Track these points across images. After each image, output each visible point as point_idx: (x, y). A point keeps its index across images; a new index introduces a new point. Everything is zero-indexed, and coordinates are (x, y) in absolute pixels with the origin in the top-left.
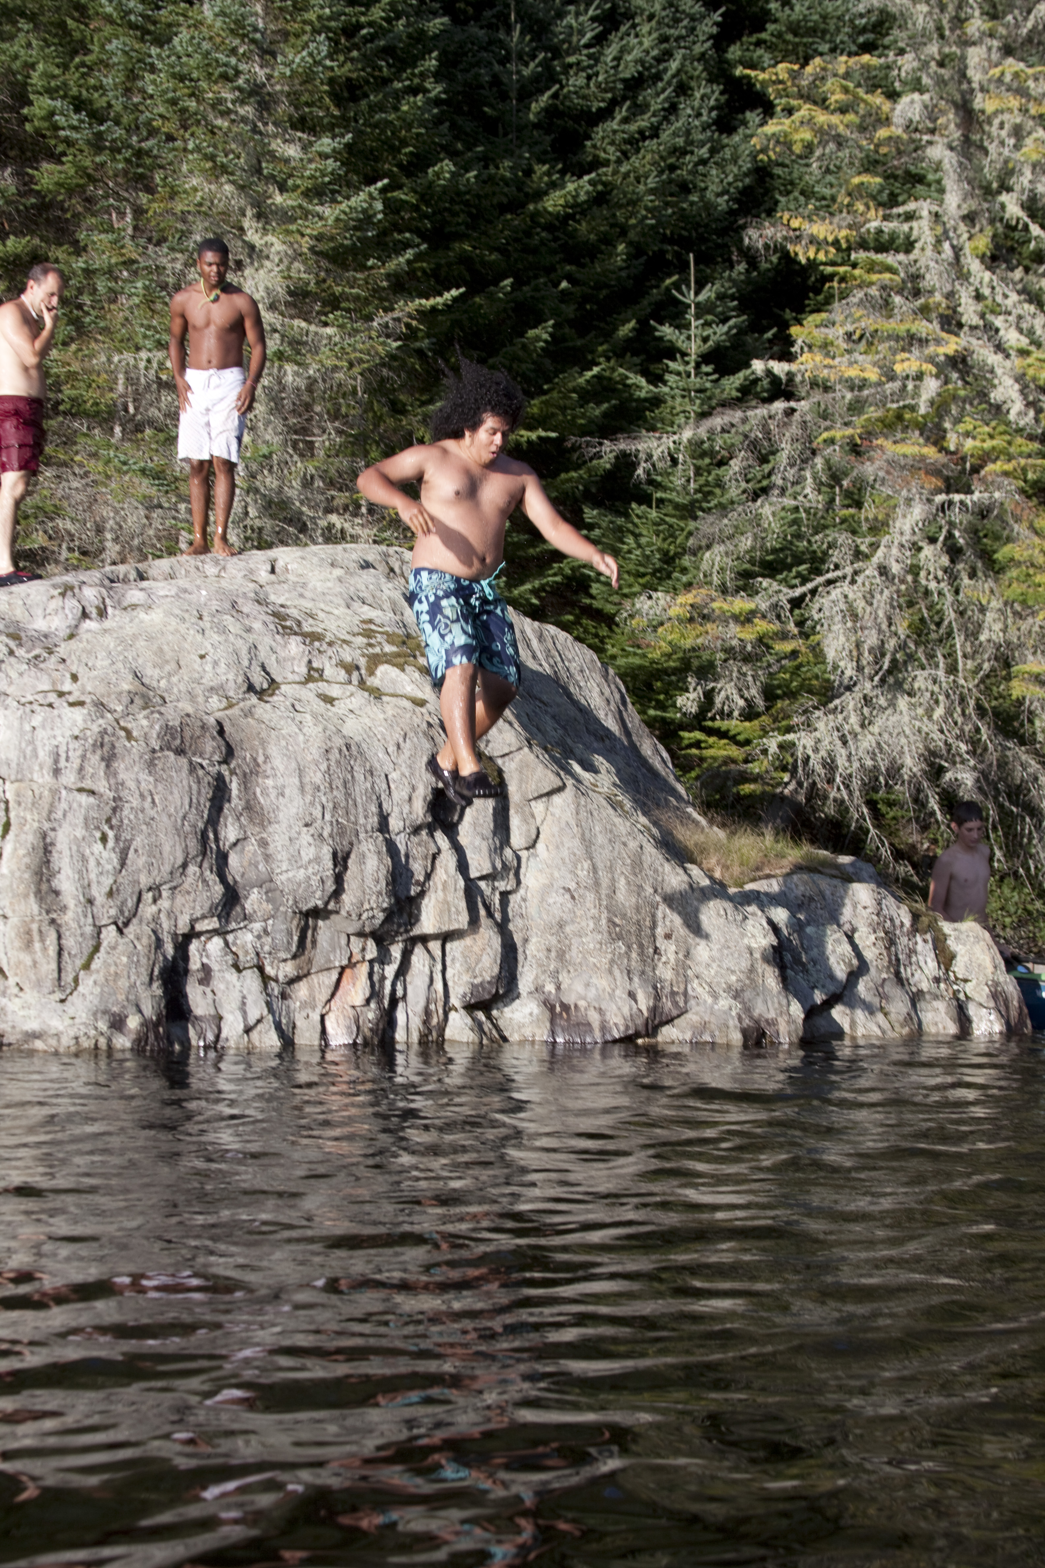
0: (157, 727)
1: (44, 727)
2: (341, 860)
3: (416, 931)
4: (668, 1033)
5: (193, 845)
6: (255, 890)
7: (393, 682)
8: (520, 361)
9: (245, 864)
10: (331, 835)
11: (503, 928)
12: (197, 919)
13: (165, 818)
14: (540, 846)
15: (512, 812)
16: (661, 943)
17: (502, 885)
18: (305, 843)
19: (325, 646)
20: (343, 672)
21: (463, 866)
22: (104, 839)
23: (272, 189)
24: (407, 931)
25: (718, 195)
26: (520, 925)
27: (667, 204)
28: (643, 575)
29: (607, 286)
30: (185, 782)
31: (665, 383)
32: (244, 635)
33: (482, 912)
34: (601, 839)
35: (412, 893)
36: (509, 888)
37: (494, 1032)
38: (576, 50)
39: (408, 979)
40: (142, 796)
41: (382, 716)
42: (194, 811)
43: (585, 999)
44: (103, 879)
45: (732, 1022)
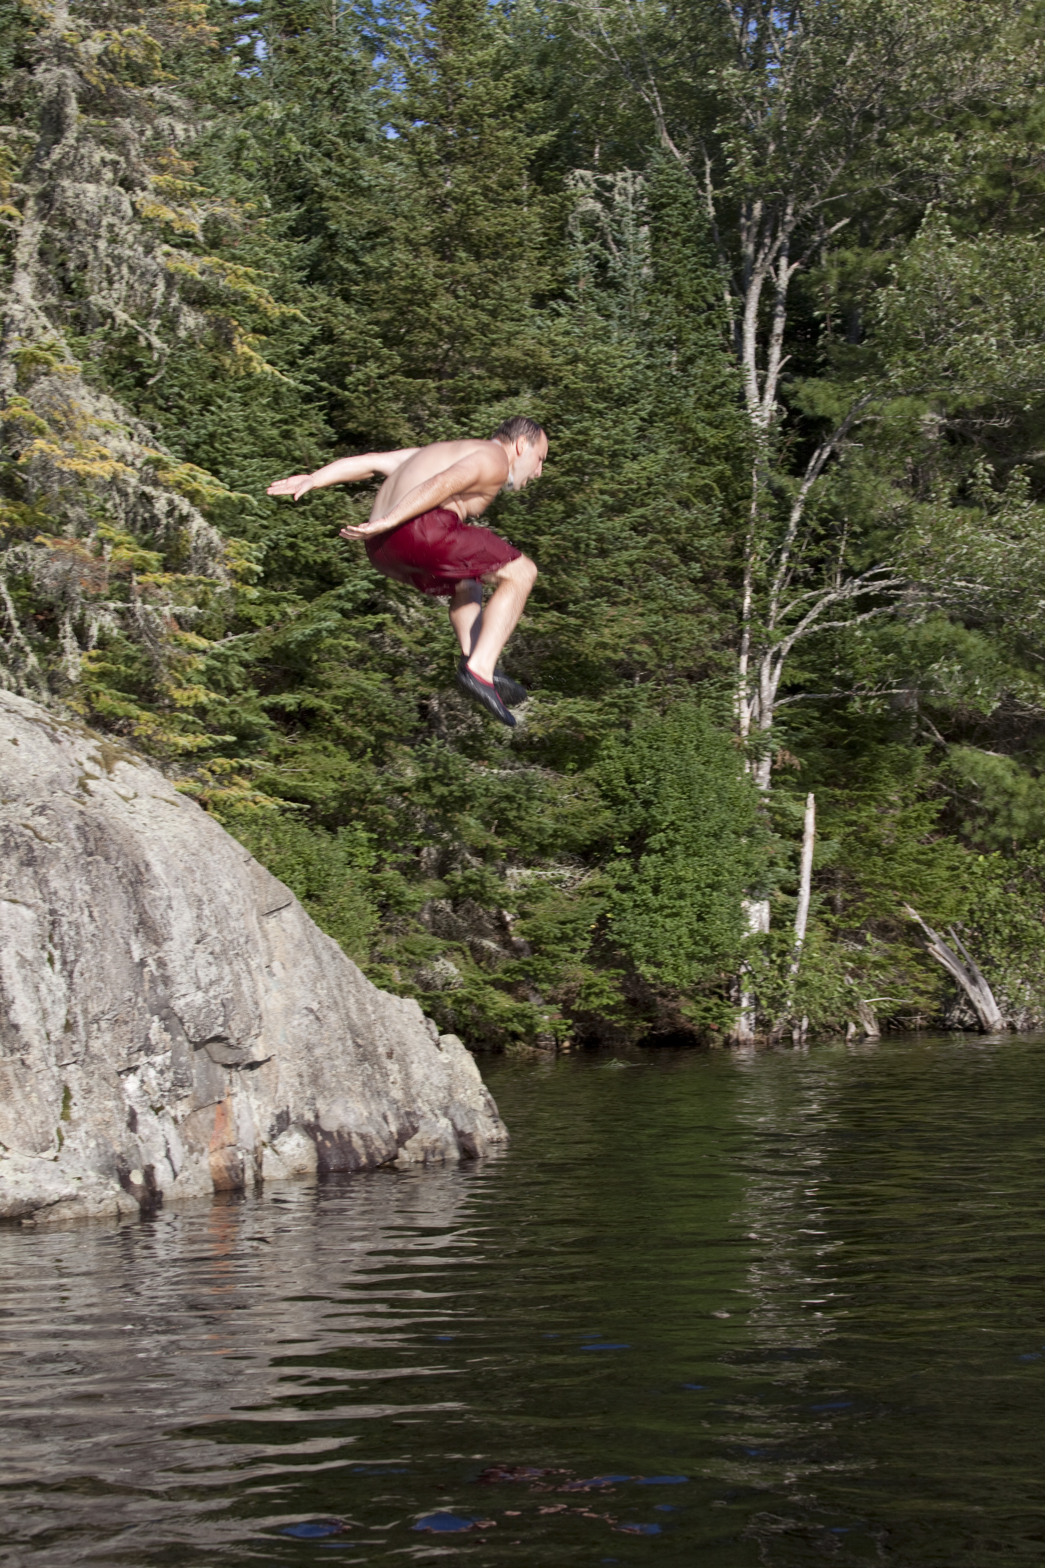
6: (156, 1018)
9: (146, 987)
10: (222, 954)
12: (133, 1054)
14: (275, 964)
16: (385, 1062)
18: (202, 962)
20: (97, 767)
22: (51, 960)
40: (80, 908)
43: (344, 1125)
44: (57, 1009)
45: (451, 1139)
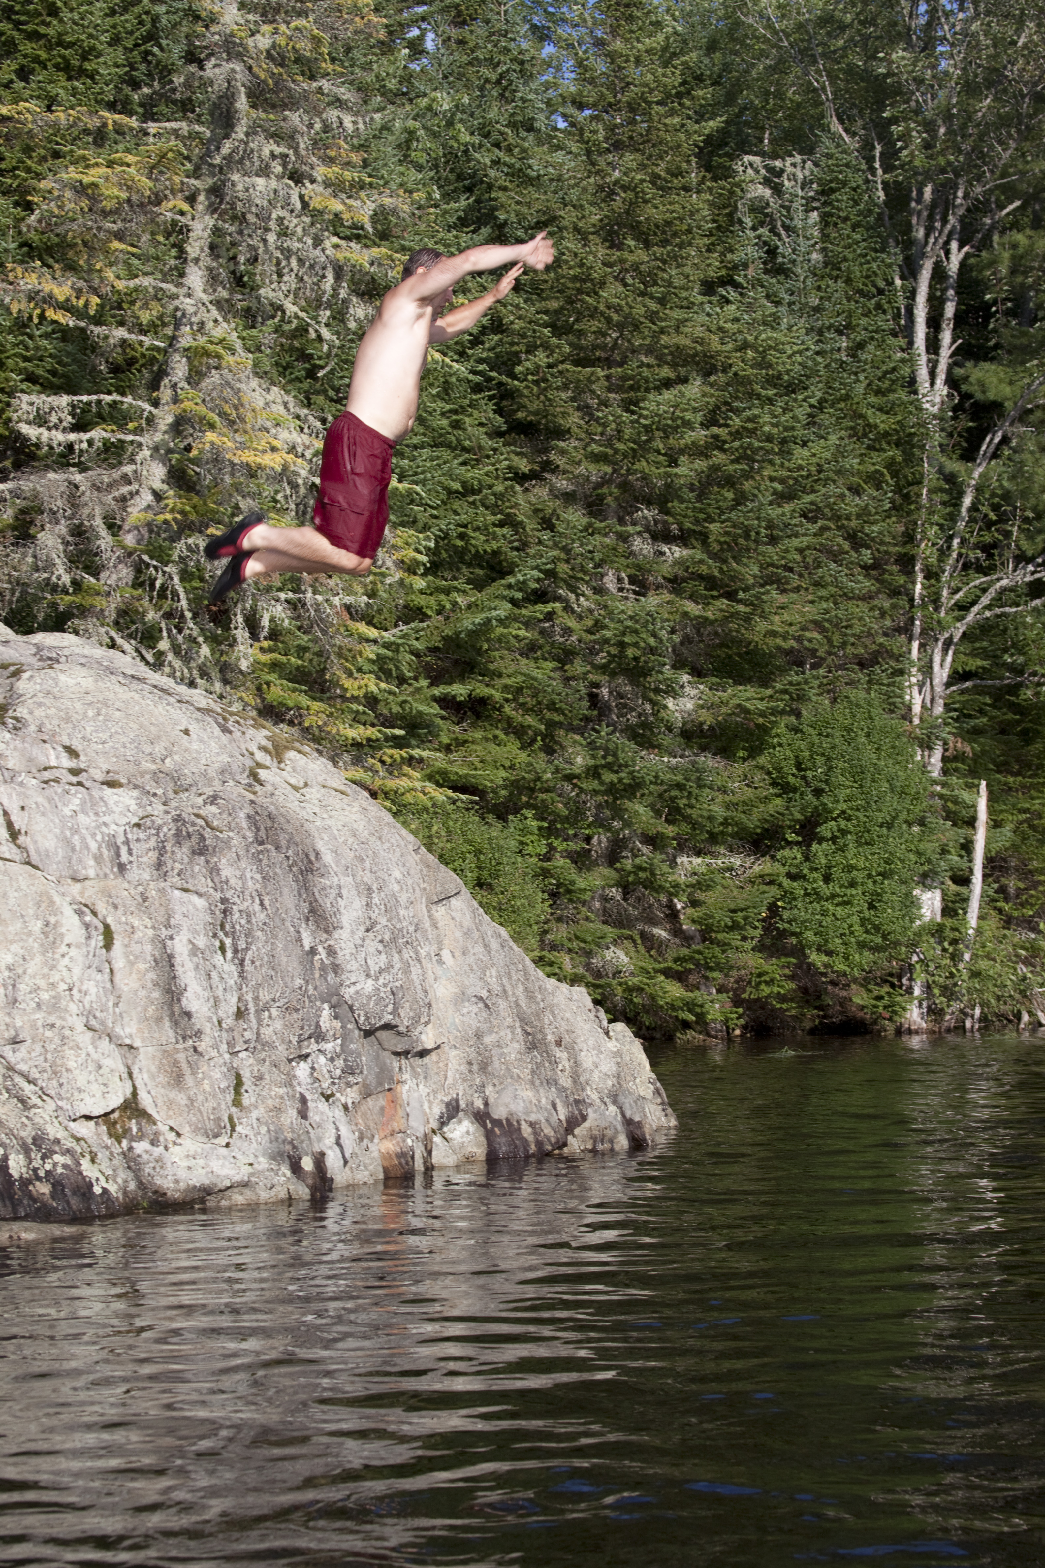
4: (571, 1143)
6: (326, 1006)
9: (316, 975)
14: (445, 952)
16: (554, 1051)
18: (372, 950)
22: (222, 949)
43: (513, 1112)
44: (228, 996)
45: (620, 1127)
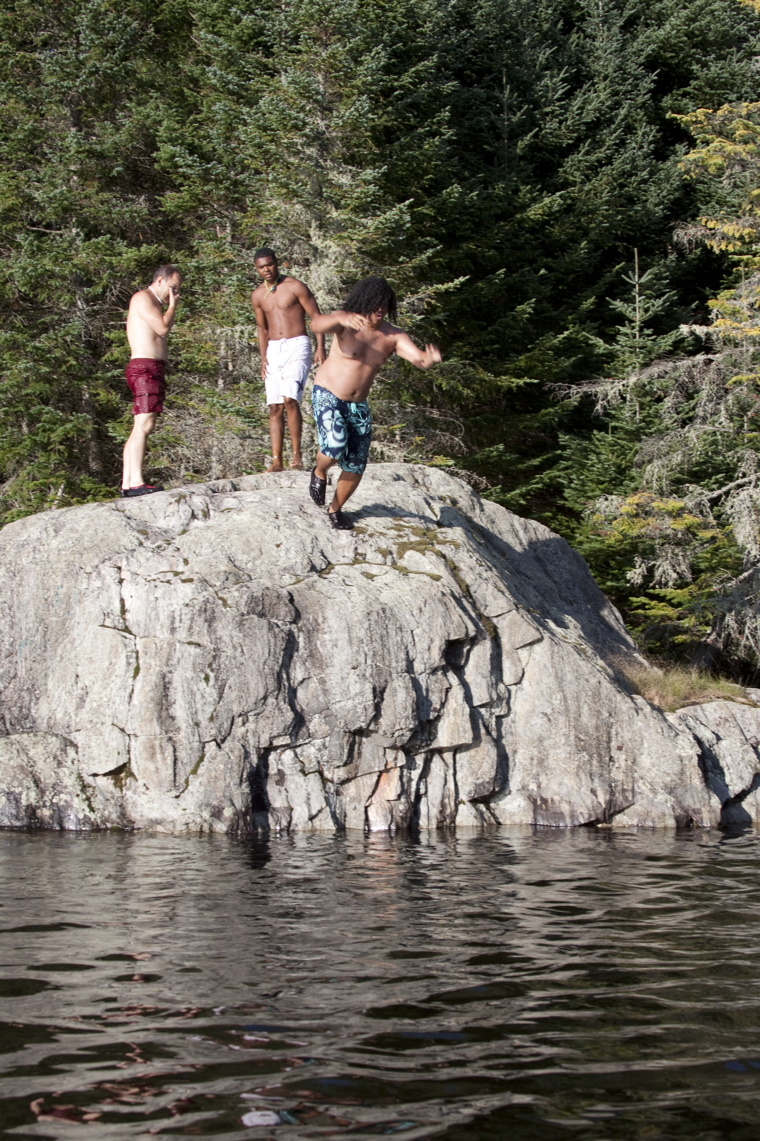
0: (245, 597)
1: (164, 598)
2: (379, 694)
3: (434, 745)
4: (620, 820)
5: (272, 684)
6: (317, 716)
7: (417, 563)
8: (512, 328)
9: (309, 696)
10: (371, 675)
11: (498, 742)
12: (275, 737)
13: (251, 664)
14: (525, 682)
15: (504, 657)
16: (615, 753)
17: (497, 711)
18: (352, 681)
19: (367, 538)
20: (380, 556)
21: (468, 697)
22: (207, 679)
23: (330, 207)
24: (428, 745)
25: (656, 205)
26: (511, 741)
27: (618, 213)
28: (602, 483)
29: (574, 272)
30: (265, 637)
31: (617, 342)
32: (309, 530)
33: (483, 731)
34: (569, 677)
35: (431, 717)
36: (502, 713)
37: (492, 819)
38: (551, 102)
39: (429, 780)
40: (234, 647)
41: (408, 588)
42: (272, 658)
43: (558, 794)
44: (206, 708)
45: (668, 810)
